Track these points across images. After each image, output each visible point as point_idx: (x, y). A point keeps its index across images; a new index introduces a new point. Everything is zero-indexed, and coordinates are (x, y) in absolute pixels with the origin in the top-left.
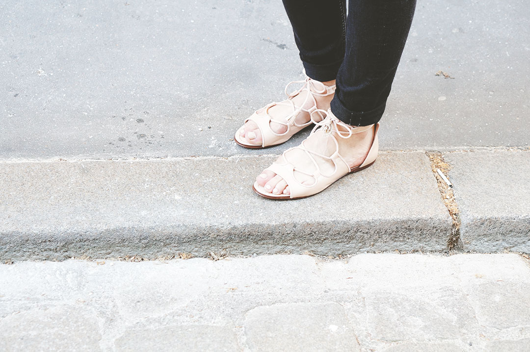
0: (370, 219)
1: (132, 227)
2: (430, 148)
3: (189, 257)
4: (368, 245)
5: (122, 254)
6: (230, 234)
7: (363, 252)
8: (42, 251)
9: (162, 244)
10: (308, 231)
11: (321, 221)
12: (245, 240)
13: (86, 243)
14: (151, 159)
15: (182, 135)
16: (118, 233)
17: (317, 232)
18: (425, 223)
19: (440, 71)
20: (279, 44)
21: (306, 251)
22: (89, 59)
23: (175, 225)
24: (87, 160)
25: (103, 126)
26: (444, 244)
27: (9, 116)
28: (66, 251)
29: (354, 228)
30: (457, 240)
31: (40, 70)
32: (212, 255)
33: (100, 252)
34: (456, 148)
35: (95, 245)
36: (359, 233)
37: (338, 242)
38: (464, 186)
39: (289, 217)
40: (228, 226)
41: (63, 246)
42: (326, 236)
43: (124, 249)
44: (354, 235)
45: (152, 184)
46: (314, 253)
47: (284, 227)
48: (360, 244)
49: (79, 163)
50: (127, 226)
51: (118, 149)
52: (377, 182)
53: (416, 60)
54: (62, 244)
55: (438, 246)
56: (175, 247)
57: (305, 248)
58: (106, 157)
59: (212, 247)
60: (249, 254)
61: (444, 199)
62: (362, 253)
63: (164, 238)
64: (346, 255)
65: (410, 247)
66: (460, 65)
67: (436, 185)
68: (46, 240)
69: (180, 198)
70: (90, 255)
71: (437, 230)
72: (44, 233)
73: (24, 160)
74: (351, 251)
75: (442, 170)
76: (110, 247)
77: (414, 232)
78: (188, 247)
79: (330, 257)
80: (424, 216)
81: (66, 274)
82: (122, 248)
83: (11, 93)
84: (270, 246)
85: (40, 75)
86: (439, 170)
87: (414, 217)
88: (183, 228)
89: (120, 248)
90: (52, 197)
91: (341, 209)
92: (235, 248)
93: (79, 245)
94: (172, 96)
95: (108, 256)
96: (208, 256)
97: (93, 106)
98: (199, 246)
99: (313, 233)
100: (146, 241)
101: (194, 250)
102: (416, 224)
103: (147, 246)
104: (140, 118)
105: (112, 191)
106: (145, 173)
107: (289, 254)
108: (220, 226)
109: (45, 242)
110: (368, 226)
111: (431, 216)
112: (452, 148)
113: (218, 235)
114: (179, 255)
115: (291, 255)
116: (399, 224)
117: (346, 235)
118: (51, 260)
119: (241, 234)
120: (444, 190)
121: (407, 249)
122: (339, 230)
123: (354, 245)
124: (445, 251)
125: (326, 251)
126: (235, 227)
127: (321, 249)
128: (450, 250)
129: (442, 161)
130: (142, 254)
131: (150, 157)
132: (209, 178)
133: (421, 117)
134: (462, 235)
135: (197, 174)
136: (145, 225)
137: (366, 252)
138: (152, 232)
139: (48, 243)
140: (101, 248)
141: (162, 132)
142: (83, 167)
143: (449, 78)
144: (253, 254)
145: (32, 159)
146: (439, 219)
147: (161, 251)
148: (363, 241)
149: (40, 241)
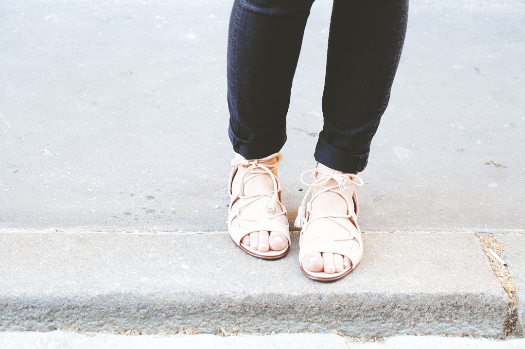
0: (410, 292)
1: (130, 293)
2: (480, 230)
3: (196, 332)
4: (408, 325)
5: (117, 327)
6: (243, 305)
7: (403, 334)
8: (23, 320)
9: (164, 315)
10: (336, 305)
11: (351, 293)
12: (262, 314)
13: (75, 311)
14: (159, 233)
15: (196, 211)
16: (112, 300)
17: (347, 307)
18: (476, 299)
19: (490, 160)
20: (310, 132)
21: (334, 330)
22: (100, 142)
23: (179, 292)
24: (86, 232)
25: (108, 201)
26: (498, 327)
27: (5, 190)
28: (51, 321)
29: (390, 303)
30: (514, 322)
31: (45, 150)
32: (223, 331)
33: (91, 323)
34: (510, 230)
35: (86, 314)
36: (397, 310)
37: (372, 321)
38: (521, 265)
39: (314, 288)
40: (242, 295)
41: (48, 314)
42: (358, 312)
43: (120, 320)
44: (391, 311)
45: (158, 254)
46: (344, 333)
47: (308, 298)
48: (399, 324)
49: (77, 234)
50: (124, 292)
51: (123, 222)
52: (418, 258)
53: (462, 150)
54: (46, 312)
55: (492, 330)
56: (179, 319)
57: (332, 327)
58: (109, 229)
59: (223, 322)
60: (267, 331)
61: (497, 277)
62: (401, 335)
63: (166, 308)
64: (382, 337)
65: (458, 329)
66: (513, 156)
67: (488, 263)
68: (28, 306)
69: (188, 267)
70: (79, 327)
71: (490, 309)
72: (26, 296)
73: (16, 231)
74: (387, 333)
75: (495, 250)
76: (103, 317)
77: (462, 311)
78: (194, 320)
79: (363, 339)
80: (474, 291)
81: (48, 343)
82: (117, 319)
83: (10, 169)
84: (292, 322)
85: (44, 154)
86: (491, 250)
87: (462, 291)
88: (188, 296)
89: (114, 318)
90: (41, 263)
91: (375, 282)
92: (250, 323)
93: (66, 313)
94: (188, 176)
95: (100, 328)
96: (218, 332)
97: (99, 183)
98: (208, 319)
99: (342, 308)
100: (145, 311)
101: (201, 325)
102: (465, 300)
103: (146, 317)
104: (150, 195)
105: (110, 259)
106: (151, 244)
107: (314, 333)
108: (233, 295)
109: (27, 308)
110: (407, 301)
111: (482, 291)
112: (506, 230)
113: (229, 306)
114: (184, 330)
115: (317, 334)
116: (444, 299)
117: (381, 311)
118: (33, 331)
119: (257, 306)
120: (497, 269)
121: (455, 332)
122: (373, 304)
123: (391, 324)
124: (500, 336)
125: (358, 332)
126: (249, 297)
127: (352, 328)
128: (507, 335)
129: (495, 241)
130: (140, 327)
131: (157, 231)
132: (224, 250)
133: (470, 202)
134: (520, 316)
135: (210, 247)
136: (144, 292)
137: (406, 334)
138: (153, 300)
139: (30, 310)
140: (92, 318)
141: (174, 209)
142: (81, 237)
143: (501, 167)
144: (271, 332)
145: (24, 230)
146: (492, 296)
147: (163, 324)
148: (402, 320)
149: (21, 307)
